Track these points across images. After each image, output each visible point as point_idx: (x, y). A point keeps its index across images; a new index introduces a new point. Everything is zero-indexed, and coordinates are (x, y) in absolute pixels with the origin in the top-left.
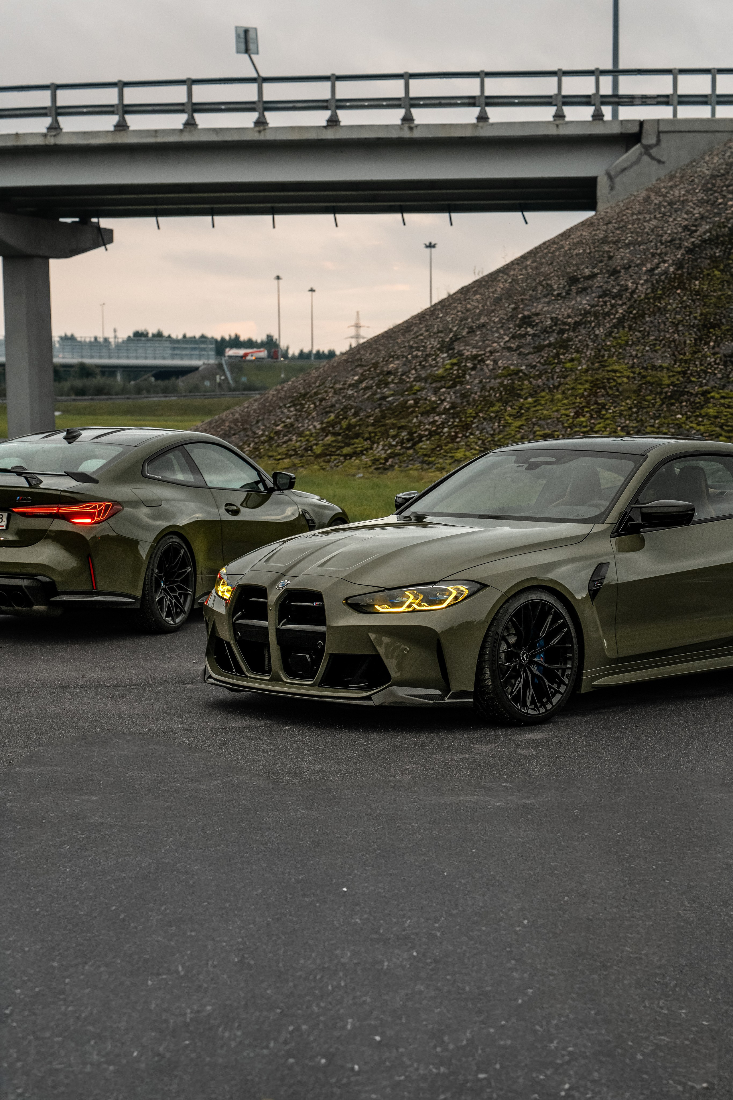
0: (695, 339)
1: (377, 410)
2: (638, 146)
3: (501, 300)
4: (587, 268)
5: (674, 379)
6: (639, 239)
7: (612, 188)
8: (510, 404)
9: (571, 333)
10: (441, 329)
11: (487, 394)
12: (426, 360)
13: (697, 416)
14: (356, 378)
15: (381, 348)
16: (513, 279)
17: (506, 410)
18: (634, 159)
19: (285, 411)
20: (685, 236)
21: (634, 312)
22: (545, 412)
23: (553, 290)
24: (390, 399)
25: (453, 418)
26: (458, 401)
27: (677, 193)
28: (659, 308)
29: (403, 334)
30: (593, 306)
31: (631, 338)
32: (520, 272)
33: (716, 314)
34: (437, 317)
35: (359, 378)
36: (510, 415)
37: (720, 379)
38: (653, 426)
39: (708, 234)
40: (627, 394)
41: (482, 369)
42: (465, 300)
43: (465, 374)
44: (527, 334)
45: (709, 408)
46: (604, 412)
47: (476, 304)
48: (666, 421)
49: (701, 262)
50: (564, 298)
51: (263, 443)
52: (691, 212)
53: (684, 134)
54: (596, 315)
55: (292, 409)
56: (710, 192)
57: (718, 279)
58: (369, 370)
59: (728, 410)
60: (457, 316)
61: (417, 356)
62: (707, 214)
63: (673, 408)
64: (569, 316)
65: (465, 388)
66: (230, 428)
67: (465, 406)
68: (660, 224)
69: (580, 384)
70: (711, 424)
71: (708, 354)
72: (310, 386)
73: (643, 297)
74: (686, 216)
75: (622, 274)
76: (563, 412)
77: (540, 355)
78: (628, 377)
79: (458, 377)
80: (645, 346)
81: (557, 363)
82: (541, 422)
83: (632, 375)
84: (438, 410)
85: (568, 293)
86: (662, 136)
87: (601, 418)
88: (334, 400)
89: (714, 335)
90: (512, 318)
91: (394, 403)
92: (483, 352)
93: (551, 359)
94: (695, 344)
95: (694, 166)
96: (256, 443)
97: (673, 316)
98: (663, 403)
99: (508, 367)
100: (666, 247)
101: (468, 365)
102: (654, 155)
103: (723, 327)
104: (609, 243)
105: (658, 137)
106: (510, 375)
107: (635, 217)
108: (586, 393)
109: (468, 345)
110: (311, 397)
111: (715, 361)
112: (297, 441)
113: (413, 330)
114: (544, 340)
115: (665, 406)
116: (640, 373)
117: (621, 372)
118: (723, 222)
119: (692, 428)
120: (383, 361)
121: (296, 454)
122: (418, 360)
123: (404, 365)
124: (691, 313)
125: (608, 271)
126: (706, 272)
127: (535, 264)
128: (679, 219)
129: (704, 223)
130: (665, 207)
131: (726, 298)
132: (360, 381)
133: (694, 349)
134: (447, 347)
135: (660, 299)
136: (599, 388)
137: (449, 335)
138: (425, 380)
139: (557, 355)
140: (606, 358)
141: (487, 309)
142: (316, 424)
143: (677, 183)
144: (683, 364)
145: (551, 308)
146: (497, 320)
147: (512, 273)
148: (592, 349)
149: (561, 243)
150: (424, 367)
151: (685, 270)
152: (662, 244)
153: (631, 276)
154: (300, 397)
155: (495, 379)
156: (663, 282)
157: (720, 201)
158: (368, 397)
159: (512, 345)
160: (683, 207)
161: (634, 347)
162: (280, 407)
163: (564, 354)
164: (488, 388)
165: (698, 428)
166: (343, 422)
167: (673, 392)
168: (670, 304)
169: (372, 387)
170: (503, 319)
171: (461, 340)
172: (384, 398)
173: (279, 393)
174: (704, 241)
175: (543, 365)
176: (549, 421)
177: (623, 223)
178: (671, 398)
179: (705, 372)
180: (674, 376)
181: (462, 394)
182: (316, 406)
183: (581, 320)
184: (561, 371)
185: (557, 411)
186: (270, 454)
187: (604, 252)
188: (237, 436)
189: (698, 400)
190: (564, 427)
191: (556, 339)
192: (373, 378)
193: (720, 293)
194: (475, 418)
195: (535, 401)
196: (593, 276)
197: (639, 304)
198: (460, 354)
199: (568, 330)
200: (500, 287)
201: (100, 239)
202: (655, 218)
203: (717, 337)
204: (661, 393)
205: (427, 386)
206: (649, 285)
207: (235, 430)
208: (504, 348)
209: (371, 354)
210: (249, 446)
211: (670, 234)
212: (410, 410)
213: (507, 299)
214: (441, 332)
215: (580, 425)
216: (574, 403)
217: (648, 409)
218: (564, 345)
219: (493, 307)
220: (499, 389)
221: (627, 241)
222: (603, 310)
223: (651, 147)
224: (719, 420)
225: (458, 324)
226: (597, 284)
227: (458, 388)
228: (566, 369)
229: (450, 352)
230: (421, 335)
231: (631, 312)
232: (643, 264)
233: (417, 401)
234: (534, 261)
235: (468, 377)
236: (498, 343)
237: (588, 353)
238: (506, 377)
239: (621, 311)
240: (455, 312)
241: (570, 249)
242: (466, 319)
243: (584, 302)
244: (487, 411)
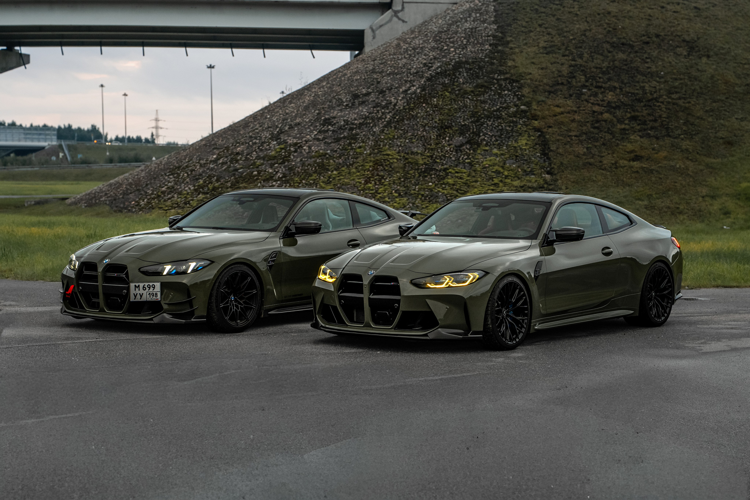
0: (437, 136)
1: (232, 178)
2: (390, 10)
3: (309, 107)
4: (364, 88)
5: (426, 161)
6: (396, 71)
7: (374, 38)
8: (322, 175)
9: (358, 130)
10: (270, 126)
11: (306, 168)
12: (262, 145)
13: (442, 184)
14: (215, 156)
15: (229, 137)
16: (315, 94)
17: (320, 178)
18: (387, 19)
19: (166, 178)
20: (425, 70)
21: (397, 117)
22: (346, 180)
23: (343, 102)
24: (241, 170)
25: (285, 183)
26: (287, 172)
27: (417, 42)
28: (413, 116)
29: (243, 128)
30: (370, 113)
31: (396, 134)
32: (319, 90)
33: (448, 120)
34: (266, 118)
35: (217, 157)
36: (323, 182)
37: (454, 161)
38: (414, 190)
39: (440, 69)
40: (397, 170)
41: (301, 152)
42: (284, 107)
43: (290, 155)
44: (328, 130)
45: (448, 179)
46: (383, 181)
47: (292, 110)
48: (423, 187)
49: (437, 87)
50: (351, 107)
51: (154, 199)
52: (428, 55)
53: (419, 4)
54: (373, 119)
55: (171, 177)
56: (439, 42)
57: (448, 98)
58: (223, 151)
59: (460, 180)
60: (280, 117)
61: (255, 143)
62: (438, 56)
63: (427, 179)
64: (355, 119)
65: (291, 164)
66: (127, 189)
67: (292, 176)
68: (408, 62)
69: (366, 162)
70: (451, 189)
71: (446, 145)
72: (182, 162)
73: (402, 108)
74: (424, 57)
75: (387, 93)
76: (357, 180)
77: (339, 144)
78: (397, 159)
79: (285, 157)
80: (406, 139)
81: (351, 149)
82: (343, 187)
83: (399, 157)
84: (274, 178)
85: (353, 104)
86: (405, 5)
87: (382, 185)
88: (201, 171)
89: (448, 133)
90: (317, 120)
91: (243, 173)
92: (301, 141)
93: (346, 146)
94: (437, 139)
95: (426, 25)
96: (148, 199)
97: (422, 120)
98: (420, 176)
99: (318, 151)
100: (414, 77)
101: (292, 149)
102: (400, 17)
103: (453, 128)
104: (376, 73)
105: (403, 5)
106: (320, 156)
107: (392, 57)
108: (371, 169)
109: (290, 136)
110: (184, 168)
111: (450, 150)
112: (178, 198)
113: (250, 126)
114: (341, 134)
115: (421, 177)
116: (404, 156)
117: (392, 156)
118: (448, 62)
119: (439, 191)
120: (232, 146)
121: (179, 206)
122: (257, 145)
123: (248, 148)
124: (433, 119)
125: (378, 91)
126: (440, 93)
127: (329, 85)
128: (420, 59)
129: (436, 62)
130: (410, 51)
131: (454, 110)
132: (217, 159)
133: (437, 141)
134: (276, 137)
135: (412, 109)
136: (379, 165)
137: (276, 129)
138: (263, 158)
139: (350, 144)
140: (381, 146)
141: (300, 113)
142: (190, 186)
143: (417, 36)
144: (430, 151)
145: (343, 114)
146: (307, 120)
147: (314, 90)
148: (372, 141)
149: (345, 72)
150: (261, 150)
151: (427, 92)
152: (411, 74)
153: (393, 94)
154: (176, 168)
155: (311, 158)
156: (414, 99)
157: (445, 48)
158: (225, 169)
159: (320, 137)
160: (422, 51)
161: (398, 140)
162: (162, 175)
163: (354, 143)
164: (307, 165)
165: (443, 191)
166: (209, 186)
167: (425, 168)
168: (419, 113)
169: (227, 163)
170: (312, 120)
171: (285, 133)
172: (237, 170)
173: (159, 166)
174: (438, 73)
175: (341, 150)
176: (349, 186)
177: (384, 61)
178: (424, 172)
179: (445, 157)
180: (425, 158)
181: (289, 168)
182: (188, 175)
183: (363, 122)
184: (353, 154)
185: (353, 180)
186: (160, 206)
187: (374, 78)
188: (133, 194)
189: (441, 174)
190: (359, 190)
191: (348, 134)
192: (227, 157)
193: (450, 107)
194: (300, 183)
195: (339, 173)
196: (368, 94)
197: (399, 113)
198: (285, 142)
199: (356, 128)
200: (307, 99)
201: (22, 61)
202: (405, 58)
203: (450, 135)
204: (418, 169)
205: (265, 162)
206: (405, 100)
207: (131, 190)
208: (314, 139)
209: (222, 141)
210: (143, 201)
211: (415, 68)
212: (255, 178)
213: (313, 107)
214: (271, 127)
215: (369, 189)
216: (364, 175)
217: (411, 179)
218: (354, 138)
219: (304, 112)
220: (314, 165)
221: (388, 72)
222: (377, 116)
223: (398, 11)
224: (455, 186)
225: (281, 123)
226: (371, 99)
227: (286, 164)
228: (357, 153)
229: (279, 140)
230: (257, 129)
231: (395, 118)
232: (400, 87)
233: (259, 172)
234: (328, 83)
235: (292, 157)
236: (310, 136)
237: (370, 143)
238: (318, 157)
239: (388, 117)
240: (278, 114)
241: (351, 76)
242: (287, 120)
243: (364, 110)
244: (307, 179)
